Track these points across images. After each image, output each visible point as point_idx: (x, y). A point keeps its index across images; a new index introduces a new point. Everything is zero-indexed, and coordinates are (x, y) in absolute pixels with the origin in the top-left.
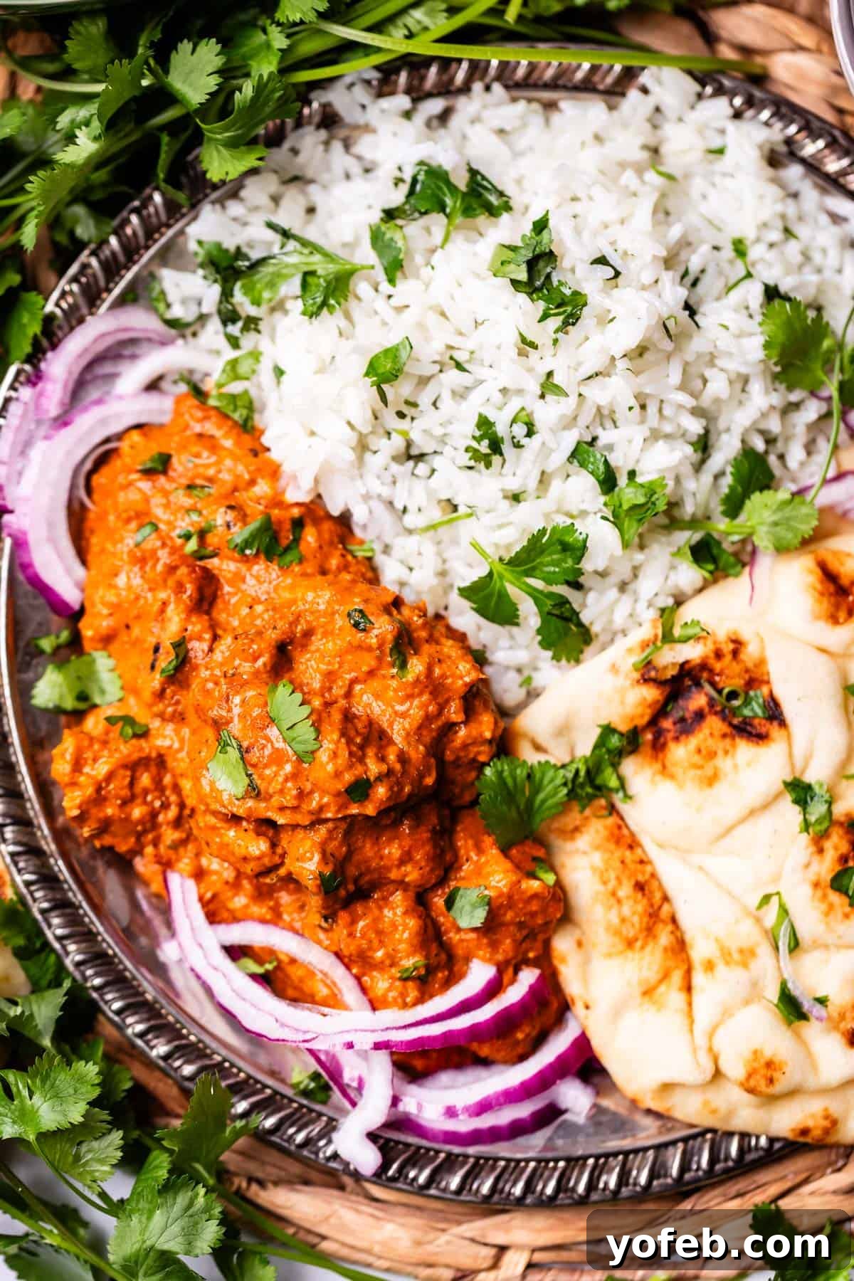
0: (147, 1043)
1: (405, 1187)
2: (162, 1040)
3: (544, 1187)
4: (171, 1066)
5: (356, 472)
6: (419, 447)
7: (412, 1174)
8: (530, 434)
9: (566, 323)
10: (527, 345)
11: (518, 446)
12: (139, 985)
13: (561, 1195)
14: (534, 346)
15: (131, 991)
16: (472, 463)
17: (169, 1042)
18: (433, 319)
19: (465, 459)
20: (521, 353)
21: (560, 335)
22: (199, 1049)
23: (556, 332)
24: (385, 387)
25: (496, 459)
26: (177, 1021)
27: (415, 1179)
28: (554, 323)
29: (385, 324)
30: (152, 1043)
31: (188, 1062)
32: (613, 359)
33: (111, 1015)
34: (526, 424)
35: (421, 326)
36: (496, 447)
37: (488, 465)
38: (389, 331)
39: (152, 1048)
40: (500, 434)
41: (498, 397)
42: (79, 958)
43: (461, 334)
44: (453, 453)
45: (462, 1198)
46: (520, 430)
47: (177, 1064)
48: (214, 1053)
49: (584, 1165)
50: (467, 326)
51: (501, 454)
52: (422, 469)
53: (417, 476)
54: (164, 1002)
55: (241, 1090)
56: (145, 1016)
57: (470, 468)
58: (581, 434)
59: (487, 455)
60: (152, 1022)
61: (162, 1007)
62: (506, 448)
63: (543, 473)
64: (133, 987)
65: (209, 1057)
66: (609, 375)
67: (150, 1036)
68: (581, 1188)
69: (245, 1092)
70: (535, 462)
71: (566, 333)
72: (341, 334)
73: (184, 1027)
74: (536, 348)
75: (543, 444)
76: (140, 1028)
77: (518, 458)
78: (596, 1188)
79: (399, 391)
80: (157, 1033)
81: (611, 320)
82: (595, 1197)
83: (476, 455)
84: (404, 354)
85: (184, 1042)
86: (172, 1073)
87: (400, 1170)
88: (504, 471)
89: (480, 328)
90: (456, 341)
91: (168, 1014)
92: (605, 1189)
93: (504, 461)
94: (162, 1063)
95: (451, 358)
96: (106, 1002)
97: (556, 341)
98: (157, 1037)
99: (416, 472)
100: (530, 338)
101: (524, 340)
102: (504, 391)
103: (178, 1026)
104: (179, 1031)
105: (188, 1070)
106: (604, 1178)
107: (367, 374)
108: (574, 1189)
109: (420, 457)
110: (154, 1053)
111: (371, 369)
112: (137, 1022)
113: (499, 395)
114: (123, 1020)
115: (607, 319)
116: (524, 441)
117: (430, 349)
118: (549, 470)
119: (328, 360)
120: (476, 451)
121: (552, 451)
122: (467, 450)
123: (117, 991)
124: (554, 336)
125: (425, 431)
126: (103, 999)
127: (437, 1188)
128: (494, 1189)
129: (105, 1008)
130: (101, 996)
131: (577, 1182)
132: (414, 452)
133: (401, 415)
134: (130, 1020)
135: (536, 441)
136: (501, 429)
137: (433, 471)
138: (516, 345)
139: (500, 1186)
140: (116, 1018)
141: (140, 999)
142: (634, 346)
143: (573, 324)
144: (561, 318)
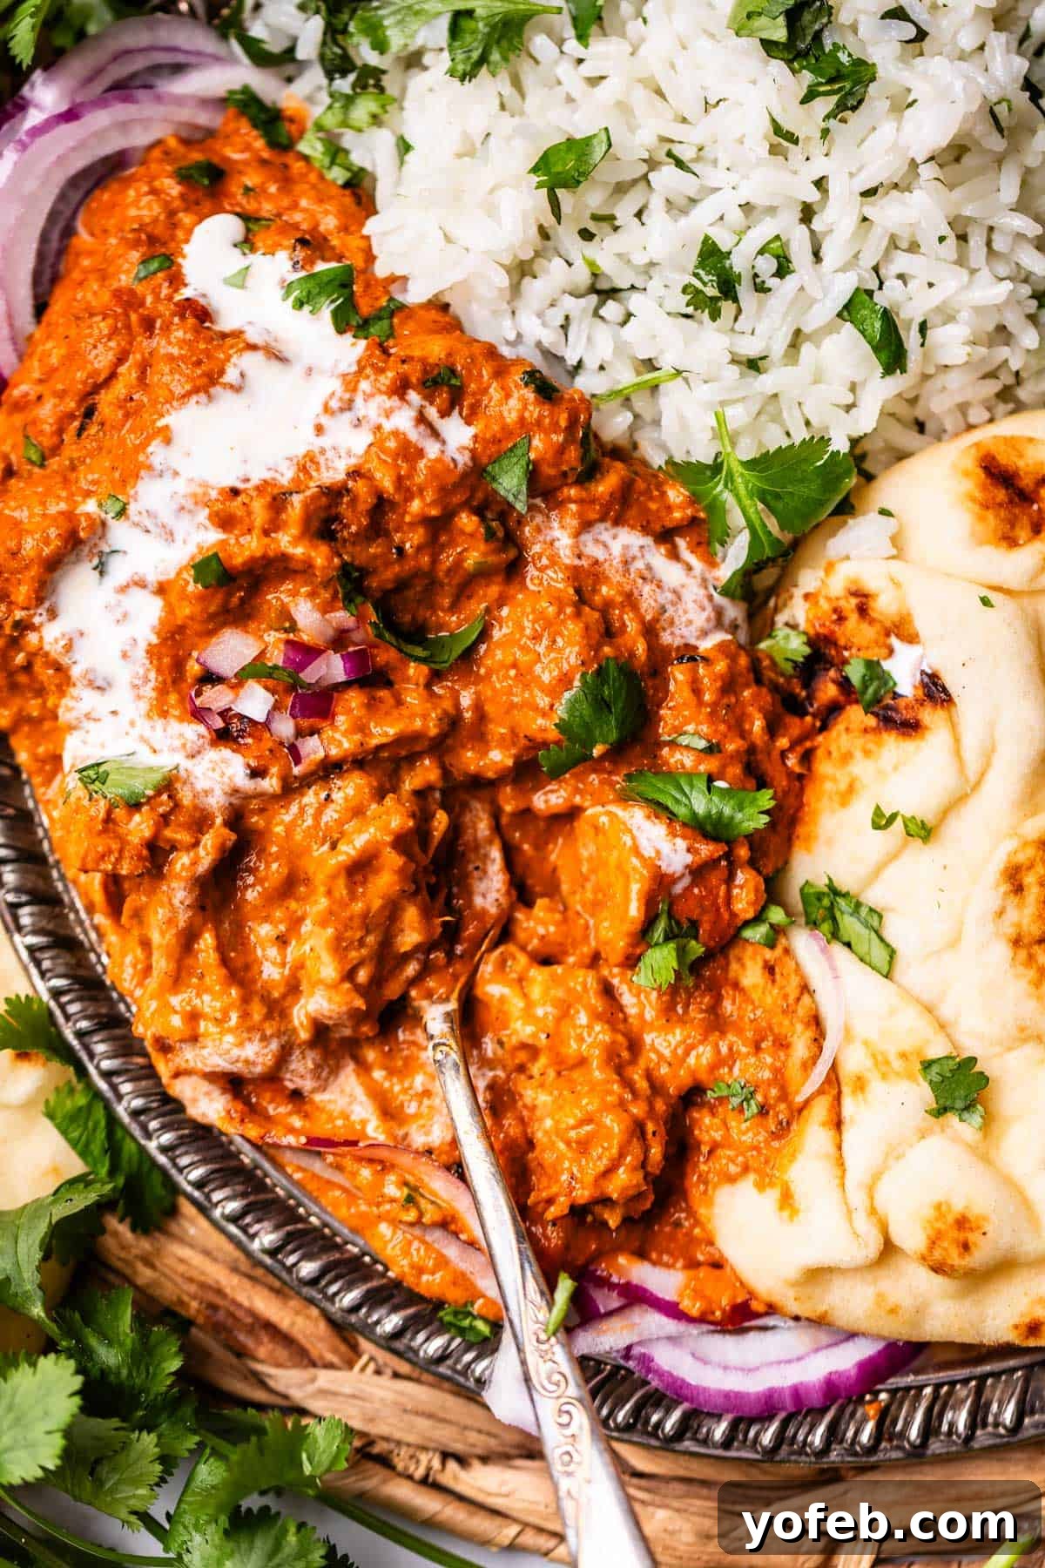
0: (244, 1229)
1: (645, 1440)
2: (266, 1224)
3: (857, 1433)
4: (283, 1264)
5: (505, 306)
6: (609, 278)
7: (655, 1418)
8: (782, 271)
9: (841, 107)
10: (782, 137)
11: (761, 288)
12: (231, 1142)
13: (884, 1445)
14: (792, 139)
15: (219, 1152)
16: (690, 310)
17: (277, 1228)
18: (640, 97)
19: (680, 302)
20: (774, 150)
21: (832, 123)
22: (324, 1237)
23: (827, 117)
24: (560, 192)
25: (727, 307)
26: (291, 1196)
27: (659, 1424)
28: (824, 105)
29: (570, 100)
30: (252, 1231)
31: (308, 1257)
32: (913, 164)
33: (189, 1189)
34: (778, 257)
35: (623, 107)
36: (728, 288)
37: (715, 315)
38: (574, 112)
39: (253, 1237)
40: (736, 270)
41: (736, 216)
42: (138, 1103)
43: (684, 120)
44: (663, 291)
45: (732, 1454)
46: (767, 265)
47: (291, 1260)
48: (346, 1243)
49: (918, 1397)
50: (693, 110)
51: (735, 300)
52: (612, 309)
53: (602, 318)
54: (267, 1166)
55: (391, 1296)
56: (240, 1188)
57: (687, 316)
58: (861, 279)
59: (714, 299)
60: (252, 1198)
61: (266, 1175)
62: (744, 291)
63: (798, 332)
64: (221, 1145)
65: (339, 1248)
66: (909, 189)
67: (248, 1220)
68: (914, 1433)
69: (396, 1301)
70: (786, 314)
71: (844, 121)
72: (503, 107)
73: (299, 1204)
74: (796, 142)
75: (802, 288)
76: (233, 1206)
77: (761, 306)
78: (937, 1431)
79: (583, 202)
80: (260, 1214)
81: (910, 105)
82: (935, 1447)
83: (697, 299)
84: (599, 150)
85: (300, 1226)
86: (284, 1275)
87: (637, 1412)
88: (738, 326)
89: (713, 111)
90: (675, 131)
91: (275, 1185)
92: (950, 1433)
93: (739, 311)
94: (268, 1260)
95: (669, 154)
96: (181, 1170)
97: (825, 133)
98: (259, 1221)
99: (602, 312)
100: (787, 126)
101: (778, 129)
102: (747, 207)
103: (292, 1202)
104: (293, 1210)
105: (308, 1269)
106: (949, 1416)
107: (535, 170)
108: (903, 1435)
109: (612, 293)
110: (255, 1246)
111: (543, 165)
112: (227, 1199)
113: (739, 213)
114: (208, 1197)
115: (903, 104)
116: (772, 282)
117: (637, 141)
118: (807, 330)
119: (478, 140)
120: (698, 292)
121: (813, 301)
122: (684, 291)
123: (196, 1152)
124: (823, 125)
125: (619, 255)
126: (175, 1165)
127: (694, 1439)
128: (780, 1438)
129: (180, 1179)
130: (173, 1160)
131: (907, 1424)
132: (603, 285)
133: (587, 235)
134: (217, 1196)
135: (791, 282)
136: (739, 263)
137: (629, 315)
138: (766, 137)
139: (790, 1432)
140: (197, 1194)
141: (233, 1163)
142: (944, 144)
143: (854, 108)
144: (835, 98)
